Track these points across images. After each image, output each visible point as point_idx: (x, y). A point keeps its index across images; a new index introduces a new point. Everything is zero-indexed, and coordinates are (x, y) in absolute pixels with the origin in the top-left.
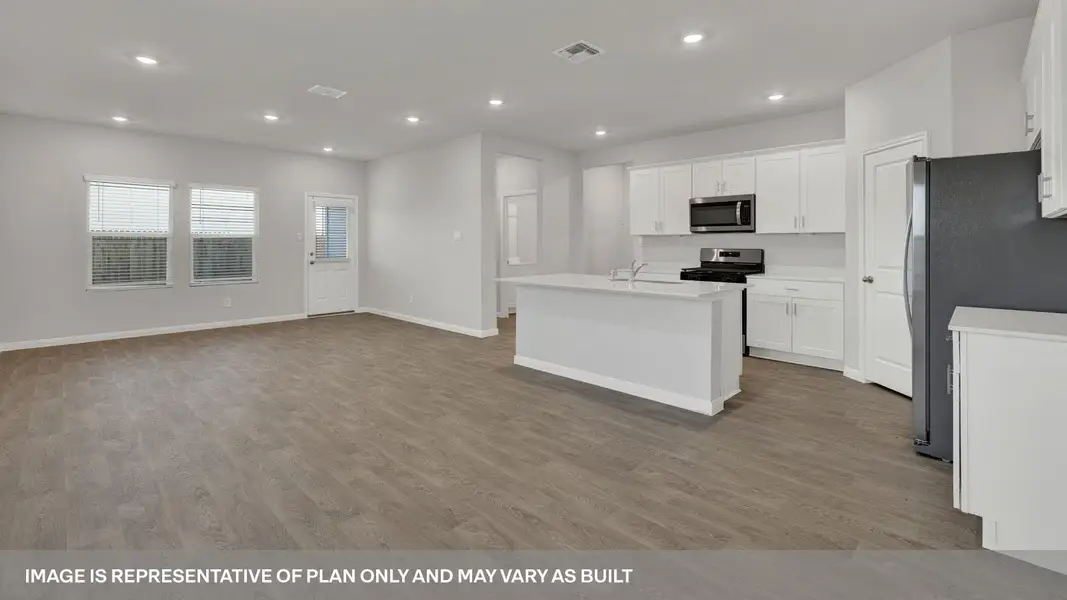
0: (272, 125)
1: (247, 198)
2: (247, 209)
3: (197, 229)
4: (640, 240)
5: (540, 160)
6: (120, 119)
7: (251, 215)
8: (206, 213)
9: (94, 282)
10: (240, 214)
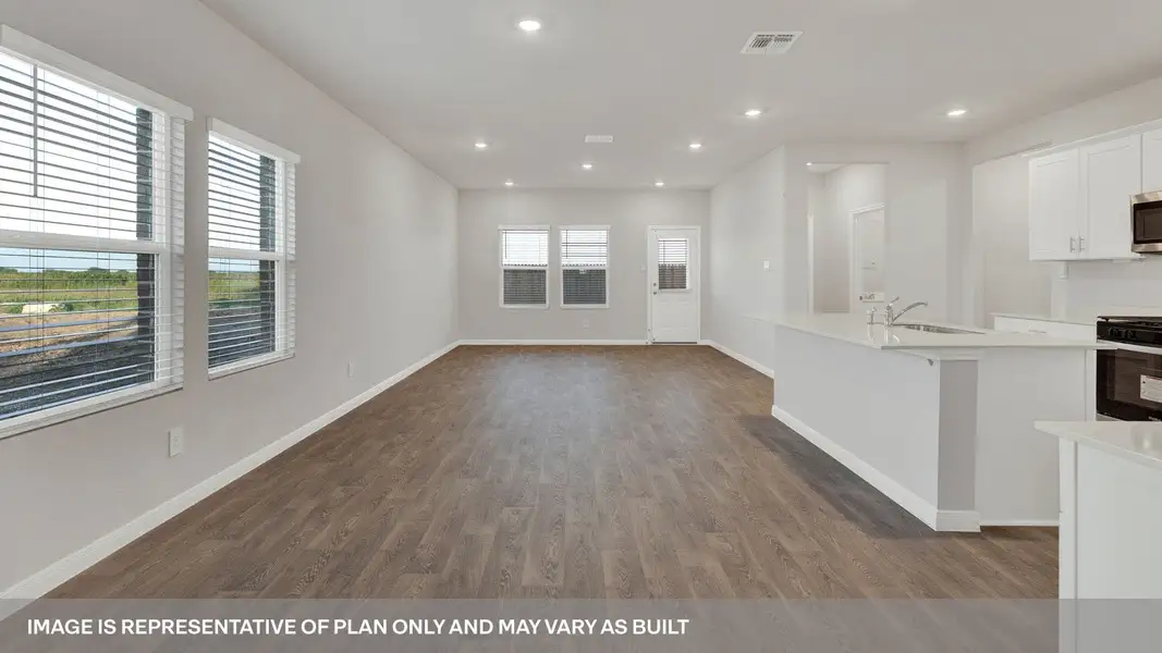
0: (587, 171)
1: (601, 235)
2: (599, 244)
3: (569, 262)
4: (1062, 267)
5: (886, 163)
6: (509, 184)
7: (604, 250)
8: (572, 250)
9: (506, 301)
10: (595, 250)
